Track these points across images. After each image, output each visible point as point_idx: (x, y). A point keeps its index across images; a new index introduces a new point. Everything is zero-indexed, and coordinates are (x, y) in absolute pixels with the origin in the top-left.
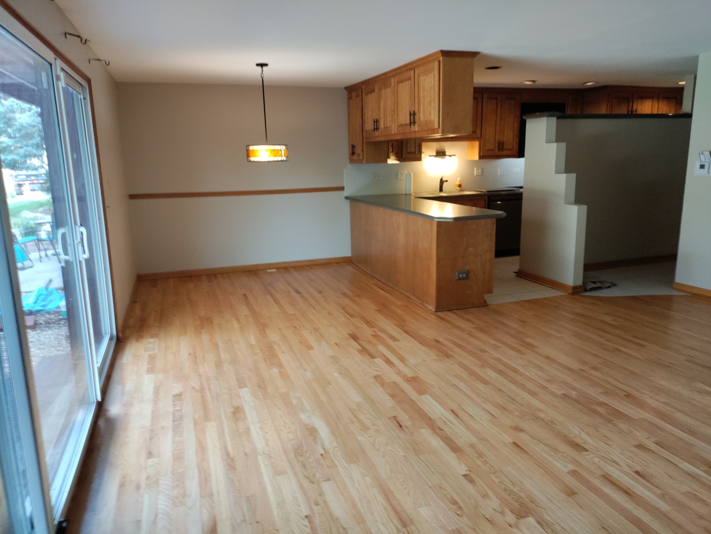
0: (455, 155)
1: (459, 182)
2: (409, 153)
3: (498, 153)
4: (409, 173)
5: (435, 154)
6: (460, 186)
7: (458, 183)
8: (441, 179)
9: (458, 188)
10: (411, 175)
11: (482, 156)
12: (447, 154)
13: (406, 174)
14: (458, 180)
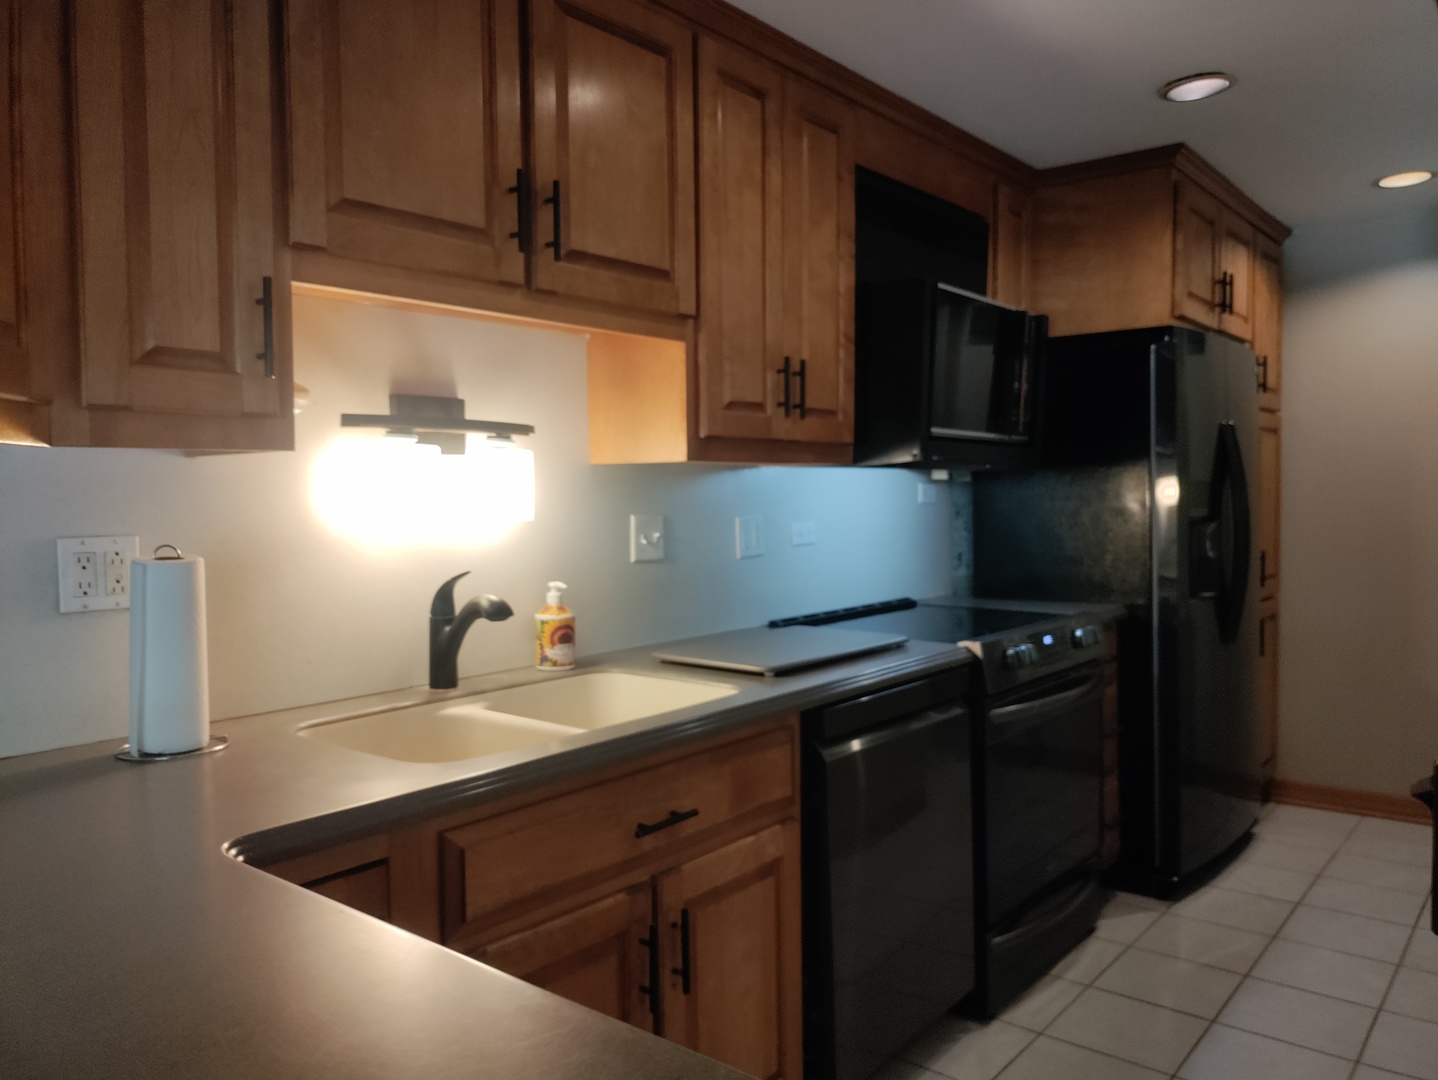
0: (525, 430)
1: (561, 609)
2: (154, 357)
3: (785, 427)
4: (166, 557)
5: (383, 408)
6: (566, 634)
7: (553, 617)
8: (445, 595)
9: (555, 652)
10: (190, 569)
11: (709, 438)
12: (470, 414)
13: (140, 567)
14: (552, 597)
